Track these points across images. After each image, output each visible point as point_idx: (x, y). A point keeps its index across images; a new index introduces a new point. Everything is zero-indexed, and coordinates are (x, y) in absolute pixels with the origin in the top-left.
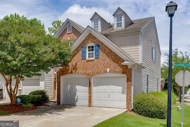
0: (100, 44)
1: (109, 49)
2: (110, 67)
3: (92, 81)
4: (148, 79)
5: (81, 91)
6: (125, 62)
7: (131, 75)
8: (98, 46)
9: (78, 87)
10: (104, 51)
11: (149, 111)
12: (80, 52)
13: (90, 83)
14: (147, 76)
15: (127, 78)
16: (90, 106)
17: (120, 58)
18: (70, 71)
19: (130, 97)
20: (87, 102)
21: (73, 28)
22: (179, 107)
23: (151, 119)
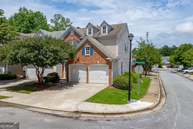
0: (93, 46)
1: (99, 50)
2: (99, 60)
3: (89, 68)
4: (122, 65)
5: (82, 74)
6: (108, 58)
7: (111, 65)
8: (92, 47)
9: (80, 71)
10: (96, 51)
11: (122, 86)
12: (81, 50)
13: (87, 69)
14: (122, 63)
15: (109, 67)
16: (87, 83)
17: (105, 56)
18: (75, 61)
19: (111, 78)
20: (85, 81)
21: (75, 32)
22: (141, 81)
23: (122, 91)
